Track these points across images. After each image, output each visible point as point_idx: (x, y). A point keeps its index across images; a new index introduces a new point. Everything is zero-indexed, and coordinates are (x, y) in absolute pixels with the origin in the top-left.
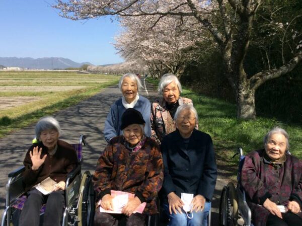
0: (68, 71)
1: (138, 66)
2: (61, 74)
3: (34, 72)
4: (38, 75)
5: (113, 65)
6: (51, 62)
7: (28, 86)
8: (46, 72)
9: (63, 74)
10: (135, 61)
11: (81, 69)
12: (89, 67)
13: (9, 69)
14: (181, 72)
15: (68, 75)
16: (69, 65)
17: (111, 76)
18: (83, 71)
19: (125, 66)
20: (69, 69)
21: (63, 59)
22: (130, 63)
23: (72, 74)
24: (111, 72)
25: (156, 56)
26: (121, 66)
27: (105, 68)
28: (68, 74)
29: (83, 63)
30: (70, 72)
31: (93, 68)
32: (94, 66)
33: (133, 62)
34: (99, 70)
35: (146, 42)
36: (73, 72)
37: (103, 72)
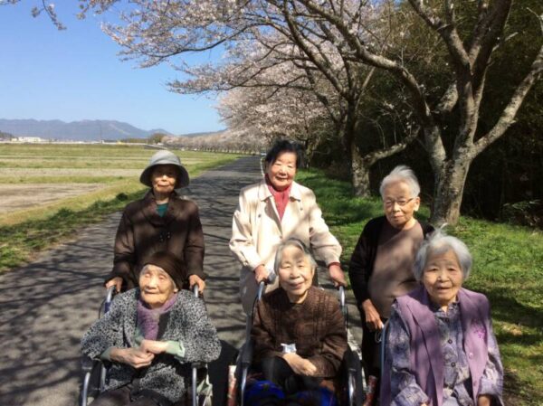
0: (128, 144)
1: (252, 137)
2: (117, 150)
3: (69, 146)
4: (78, 151)
5: (207, 134)
6: (99, 128)
7: (76, 168)
8: (90, 145)
9: (121, 150)
10: (247, 130)
11: (150, 141)
12: (165, 138)
13: (21, 140)
14: (313, 148)
15: (130, 152)
16: (128, 134)
17: (205, 153)
18: (154, 145)
19: (228, 137)
20: (131, 141)
21: (116, 123)
22: (238, 133)
23: (136, 150)
24: (204, 147)
25: (277, 128)
26: (222, 136)
27: (194, 140)
28: (128, 150)
29: (153, 131)
30: (132, 147)
31: (173, 140)
32: (173, 136)
33: (243, 132)
34: (183, 143)
35: (262, 107)
36: (137, 147)
37: (190, 147)
